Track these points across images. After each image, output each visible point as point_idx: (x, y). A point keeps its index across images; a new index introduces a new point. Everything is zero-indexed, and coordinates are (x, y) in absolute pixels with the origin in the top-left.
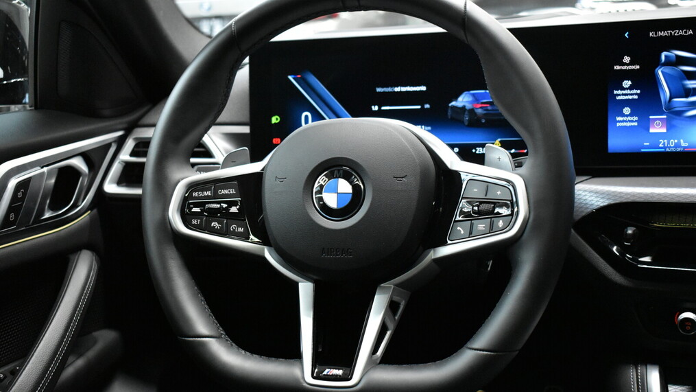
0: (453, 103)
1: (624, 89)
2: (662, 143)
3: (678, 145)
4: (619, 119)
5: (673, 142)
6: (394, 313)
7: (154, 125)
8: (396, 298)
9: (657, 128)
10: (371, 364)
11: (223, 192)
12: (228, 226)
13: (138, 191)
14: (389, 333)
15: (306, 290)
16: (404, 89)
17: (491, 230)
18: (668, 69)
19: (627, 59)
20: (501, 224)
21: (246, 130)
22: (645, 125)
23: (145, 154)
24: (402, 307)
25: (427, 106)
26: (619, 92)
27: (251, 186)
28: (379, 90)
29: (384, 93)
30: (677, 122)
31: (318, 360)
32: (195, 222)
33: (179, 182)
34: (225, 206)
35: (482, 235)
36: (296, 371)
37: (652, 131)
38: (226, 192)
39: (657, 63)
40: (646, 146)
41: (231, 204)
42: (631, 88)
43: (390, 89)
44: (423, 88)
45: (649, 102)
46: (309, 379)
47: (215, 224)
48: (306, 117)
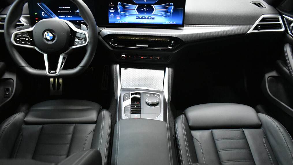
0: (76, 11)
1: (111, 10)
2: (119, 21)
3: (122, 22)
4: (111, 16)
5: (121, 21)
6: (64, 60)
7: (6, 14)
8: (65, 56)
9: (118, 18)
10: (60, 70)
11: (24, 35)
12: (26, 43)
13: (3, 31)
14: (64, 64)
15: (45, 56)
16: (65, 8)
17: (82, 43)
18: (120, 6)
19: (112, 3)
20: (84, 42)
21: (29, 16)
22: (116, 17)
23: (4, 22)
24: (66, 58)
25: (71, 12)
26: (110, 10)
27: (30, 33)
28: (59, 7)
29: (61, 8)
30: (122, 17)
31: (49, 69)
32: (18, 42)
33: (13, 33)
34: (25, 38)
35: (80, 44)
36: (45, 72)
37: (117, 18)
38: (25, 35)
39: (118, 4)
40: (116, 21)
41: (26, 38)
42: (113, 9)
43: (62, 8)
44: (70, 8)
45: (116, 12)
46: (48, 74)
47: (23, 42)
48: (43, 13)
